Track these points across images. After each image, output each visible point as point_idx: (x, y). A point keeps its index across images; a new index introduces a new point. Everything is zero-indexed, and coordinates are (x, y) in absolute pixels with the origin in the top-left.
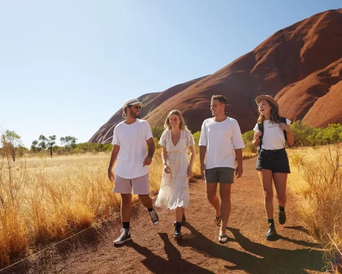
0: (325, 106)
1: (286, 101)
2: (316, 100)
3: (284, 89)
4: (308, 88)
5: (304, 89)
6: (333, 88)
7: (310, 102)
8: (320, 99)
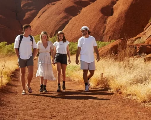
0: (77, 24)
1: (48, 17)
2: (71, 19)
3: (46, 7)
4: (65, 8)
5: (62, 8)
6: (84, 10)
7: (66, 20)
8: (74, 18)
